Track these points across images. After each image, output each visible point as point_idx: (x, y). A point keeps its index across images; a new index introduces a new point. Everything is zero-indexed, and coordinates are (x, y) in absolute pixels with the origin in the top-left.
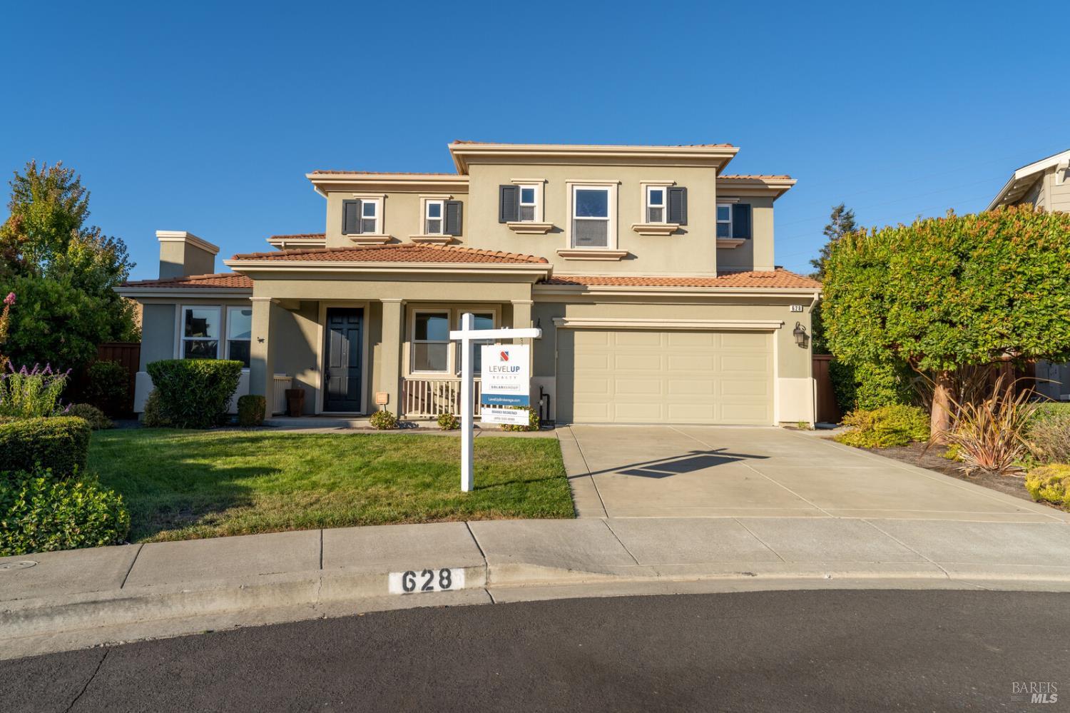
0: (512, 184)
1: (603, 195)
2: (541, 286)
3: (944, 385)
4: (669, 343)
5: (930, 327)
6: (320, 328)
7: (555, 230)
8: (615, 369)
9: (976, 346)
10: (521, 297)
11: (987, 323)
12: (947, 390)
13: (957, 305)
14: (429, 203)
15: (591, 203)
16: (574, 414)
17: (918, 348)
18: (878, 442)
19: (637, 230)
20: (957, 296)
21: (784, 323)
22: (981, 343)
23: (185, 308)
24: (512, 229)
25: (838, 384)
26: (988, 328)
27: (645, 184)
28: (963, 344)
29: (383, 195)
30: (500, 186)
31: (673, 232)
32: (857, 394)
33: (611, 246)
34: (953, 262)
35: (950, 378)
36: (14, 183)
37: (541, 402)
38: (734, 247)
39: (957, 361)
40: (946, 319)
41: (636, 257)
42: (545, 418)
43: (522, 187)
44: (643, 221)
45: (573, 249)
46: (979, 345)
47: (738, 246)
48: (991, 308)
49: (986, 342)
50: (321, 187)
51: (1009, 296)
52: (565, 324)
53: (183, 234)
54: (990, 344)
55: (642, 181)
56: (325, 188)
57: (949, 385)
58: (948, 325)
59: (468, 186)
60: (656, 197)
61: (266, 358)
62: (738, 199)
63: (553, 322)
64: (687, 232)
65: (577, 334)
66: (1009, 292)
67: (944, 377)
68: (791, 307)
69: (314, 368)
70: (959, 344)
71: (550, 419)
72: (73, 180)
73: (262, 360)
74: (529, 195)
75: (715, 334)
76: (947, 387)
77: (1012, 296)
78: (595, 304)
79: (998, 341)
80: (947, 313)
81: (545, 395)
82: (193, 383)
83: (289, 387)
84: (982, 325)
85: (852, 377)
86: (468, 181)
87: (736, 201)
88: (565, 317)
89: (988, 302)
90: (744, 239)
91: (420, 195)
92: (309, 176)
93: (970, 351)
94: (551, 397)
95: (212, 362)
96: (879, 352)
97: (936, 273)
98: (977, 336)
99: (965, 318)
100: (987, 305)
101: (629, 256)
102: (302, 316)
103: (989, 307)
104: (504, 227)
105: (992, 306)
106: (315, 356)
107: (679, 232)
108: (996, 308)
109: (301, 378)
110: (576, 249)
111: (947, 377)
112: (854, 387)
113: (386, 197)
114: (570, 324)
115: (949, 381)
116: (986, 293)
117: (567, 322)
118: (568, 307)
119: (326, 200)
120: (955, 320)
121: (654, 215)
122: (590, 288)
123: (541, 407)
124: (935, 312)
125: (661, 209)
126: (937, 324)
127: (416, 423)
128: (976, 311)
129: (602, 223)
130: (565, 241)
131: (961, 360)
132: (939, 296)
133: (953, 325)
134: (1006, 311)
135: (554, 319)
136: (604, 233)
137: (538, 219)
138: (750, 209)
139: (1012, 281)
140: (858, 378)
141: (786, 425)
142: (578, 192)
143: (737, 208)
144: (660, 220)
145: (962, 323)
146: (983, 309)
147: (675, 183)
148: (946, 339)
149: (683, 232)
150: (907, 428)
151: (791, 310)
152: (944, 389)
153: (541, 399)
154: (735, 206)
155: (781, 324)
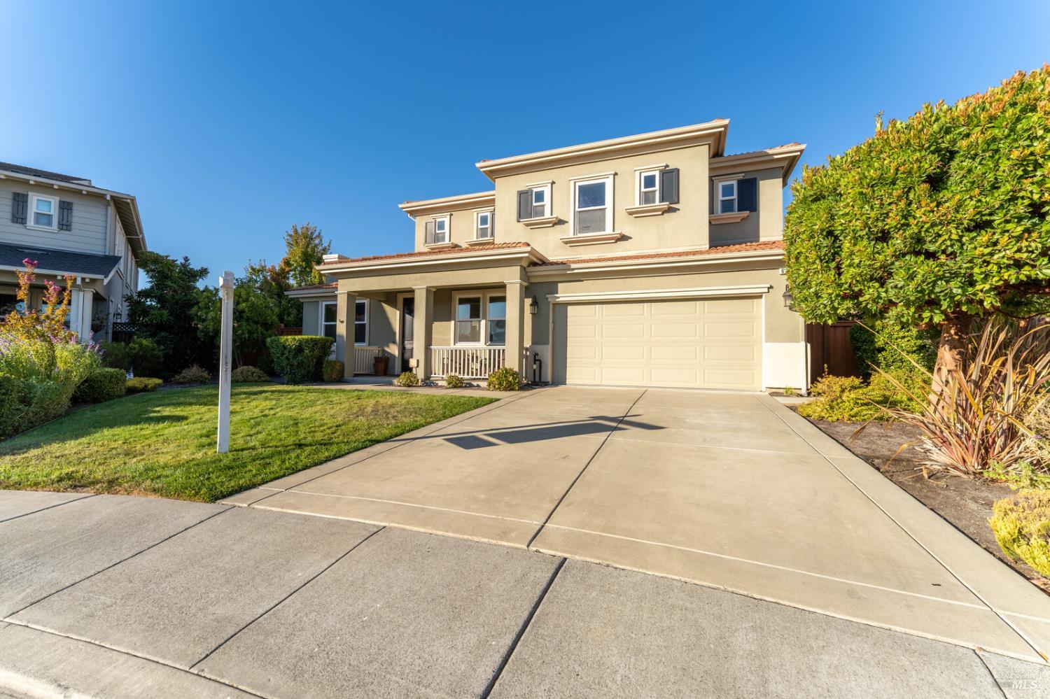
0: (526, 188)
1: (601, 187)
2: (532, 269)
3: (950, 345)
4: (653, 313)
5: (897, 263)
6: (398, 312)
7: (560, 222)
8: (602, 337)
9: (972, 283)
10: (512, 278)
11: (987, 246)
12: (955, 352)
13: (933, 225)
14: (480, 215)
15: (592, 195)
16: (567, 377)
17: (883, 295)
18: (846, 416)
19: (631, 214)
20: (933, 211)
21: (771, 287)
22: (978, 278)
23: (324, 303)
24: (527, 225)
25: (858, 349)
26: (991, 254)
27: (639, 172)
28: (947, 282)
29: (449, 213)
30: (518, 192)
31: (664, 212)
32: (878, 360)
33: (609, 230)
34: (931, 164)
35: (960, 336)
36: (286, 238)
37: (535, 367)
38: (739, 221)
39: (943, 308)
40: (917, 248)
41: (631, 238)
42: (537, 379)
43: (535, 190)
44: (636, 204)
45: (575, 236)
46: (976, 281)
47: (743, 219)
48: (997, 222)
49: (987, 276)
50: (411, 213)
51: (1031, 199)
52: (557, 300)
53: (336, 256)
54: (996, 279)
55: (635, 169)
56: (414, 213)
57: (958, 345)
58: (922, 258)
59: (494, 199)
60: (649, 181)
61: (345, 334)
62: (743, 174)
63: (547, 298)
64: (679, 210)
65: (569, 308)
66: (1032, 192)
67: (951, 335)
68: (780, 270)
69: (394, 342)
70: (939, 282)
71: (542, 380)
72: (317, 233)
73: (342, 337)
74: (540, 197)
75: (698, 302)
76: (955, 348)
77: (1036, 197)
78: (582, 281)
79: (1012, 271)
80: (919, 240)
81: (538, 360)
82: (286, 352)
83: (377, 356)
84: (980, 250)
85: (873, 342)
86: (494, 195)
87: (741, 176)
88: (557, 293)
89: (991, 214)
90: (748, 212)
91: (474, 210)
92: (400, 206)
93: (960, 291)
94: (543, 362)
95: (297, 337)
96: (836, 304)
97: (900, 184)
98: (972, 268)
99: (948, 243)
100: (988, 218)
101: (624, 238)
102: (388, 305)
103: (994, 221)
104: (521, 225)
105: (998, 219)
106: (394, 334)
107: (670, 210)
108: (1007, 222)
109: (387, 349)
110: (579, 235)
111: (956, 334)
112: (876, 352)
113: (451, 215)
114: (561, 299)
115: (959, 339)
116: (984, 200)
117: (559, 298)
118: (560, 285)
119: (414, 223)
120: (932, 248)
121: (647, 198)
122: (573, 266)
123: (535, 370)
124: (898, 242)
125: (655, 191)
126: (908, 257)
127: (437, 382)
128: (968, 230)
129: (601, 211)
130: (569, 231)
131: (949, 306)
132: (904, 217)
133: (931, 255)
134: (1027, 223)
135: (547, 296)
136: (603, 220)
137: (547, 214)
138: (756, 183)
139: (1039, 173)
140: (880, 342)
141: (774, 390)
142: (580, 187)
143: (741, 183)
144: (654, 202)
145: (944, 252)
146: (980, 225)
147: (667, 166)
148: (919, 278)
149: (675, 210)
150: (905, 398)
151: (781, 272)
152: (950, 349)
153: (535, 363)
154: (740, 183)
155: (769, 288)
